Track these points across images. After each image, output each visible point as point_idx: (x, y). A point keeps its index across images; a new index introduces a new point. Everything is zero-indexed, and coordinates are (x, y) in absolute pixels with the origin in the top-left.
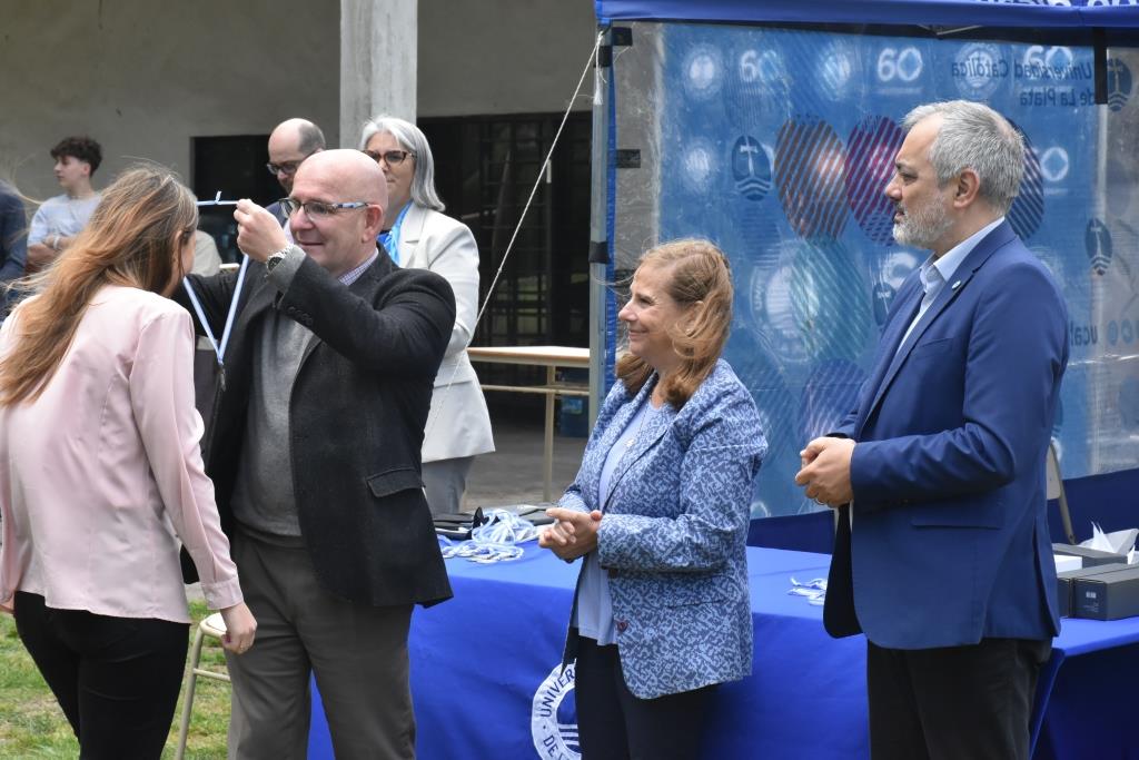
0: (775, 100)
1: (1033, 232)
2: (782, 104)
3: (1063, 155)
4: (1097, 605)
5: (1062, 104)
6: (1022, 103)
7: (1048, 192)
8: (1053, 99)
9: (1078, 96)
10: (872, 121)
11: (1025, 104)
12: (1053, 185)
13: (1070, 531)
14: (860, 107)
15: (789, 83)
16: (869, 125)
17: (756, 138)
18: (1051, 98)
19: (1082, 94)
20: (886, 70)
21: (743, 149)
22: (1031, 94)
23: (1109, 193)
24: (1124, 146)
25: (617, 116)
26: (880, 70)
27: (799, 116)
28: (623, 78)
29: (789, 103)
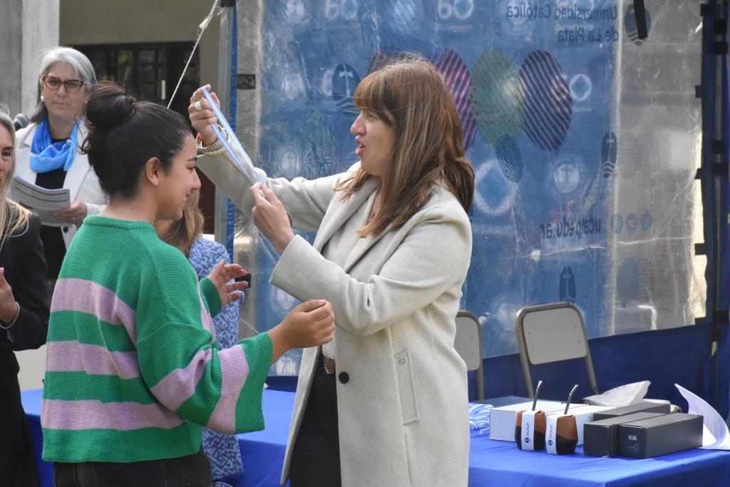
0: (368, 35)
1: (559, 143)
2: (372, 38)
3: (587, 80)
4: (638, 445)
5: (590, 40)
6: (559, 40)
7: (575, 109)
8: (582, 36)
9: (603, 33)
10: (441, 53)
11: (562, 40)
12: (580, 104)
13: (594, 384)
14: (432, 41)
15: (378, 20)
16: (439, 57)
17: (351, 65)
18: (580, 36)
19: (607, 32)
20: (444, 11)
21: (341, 74)
22: (566, 32)
23: (622, 111)
24: (641, 73)
25: (239, 47)
26: (439, 11)
27: (385, 48)
28: (243, 16)
29: (378, 37)
